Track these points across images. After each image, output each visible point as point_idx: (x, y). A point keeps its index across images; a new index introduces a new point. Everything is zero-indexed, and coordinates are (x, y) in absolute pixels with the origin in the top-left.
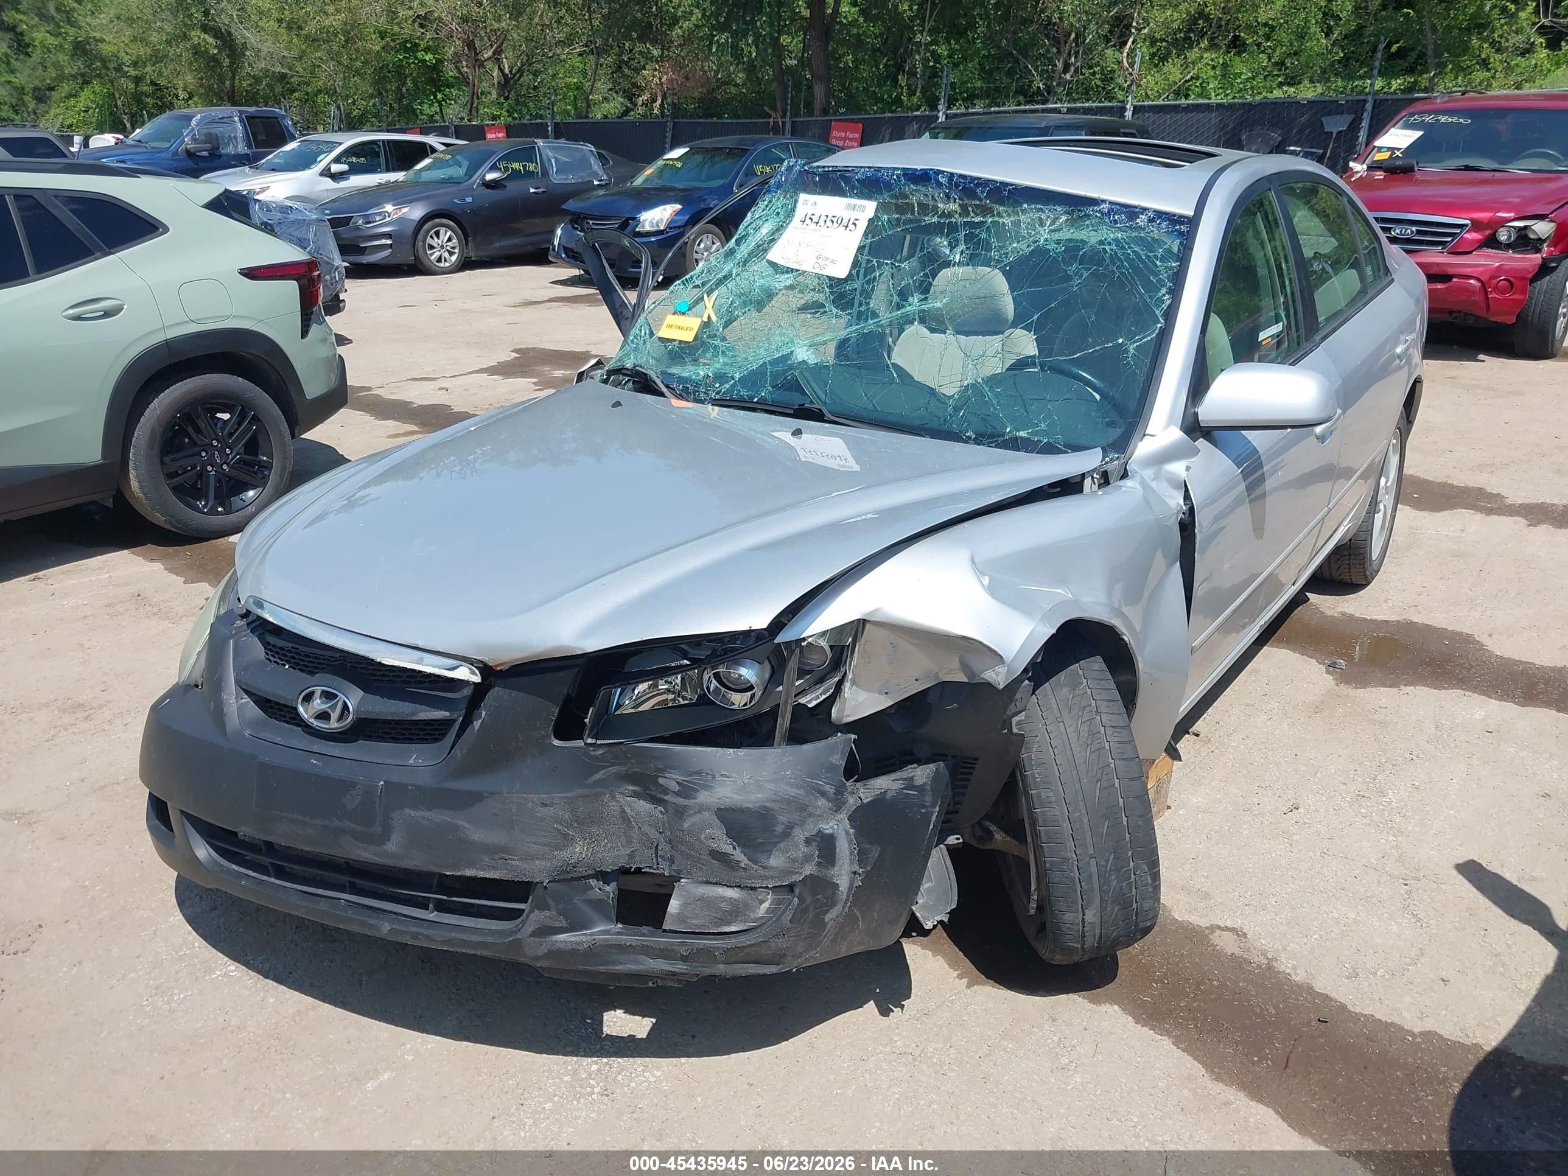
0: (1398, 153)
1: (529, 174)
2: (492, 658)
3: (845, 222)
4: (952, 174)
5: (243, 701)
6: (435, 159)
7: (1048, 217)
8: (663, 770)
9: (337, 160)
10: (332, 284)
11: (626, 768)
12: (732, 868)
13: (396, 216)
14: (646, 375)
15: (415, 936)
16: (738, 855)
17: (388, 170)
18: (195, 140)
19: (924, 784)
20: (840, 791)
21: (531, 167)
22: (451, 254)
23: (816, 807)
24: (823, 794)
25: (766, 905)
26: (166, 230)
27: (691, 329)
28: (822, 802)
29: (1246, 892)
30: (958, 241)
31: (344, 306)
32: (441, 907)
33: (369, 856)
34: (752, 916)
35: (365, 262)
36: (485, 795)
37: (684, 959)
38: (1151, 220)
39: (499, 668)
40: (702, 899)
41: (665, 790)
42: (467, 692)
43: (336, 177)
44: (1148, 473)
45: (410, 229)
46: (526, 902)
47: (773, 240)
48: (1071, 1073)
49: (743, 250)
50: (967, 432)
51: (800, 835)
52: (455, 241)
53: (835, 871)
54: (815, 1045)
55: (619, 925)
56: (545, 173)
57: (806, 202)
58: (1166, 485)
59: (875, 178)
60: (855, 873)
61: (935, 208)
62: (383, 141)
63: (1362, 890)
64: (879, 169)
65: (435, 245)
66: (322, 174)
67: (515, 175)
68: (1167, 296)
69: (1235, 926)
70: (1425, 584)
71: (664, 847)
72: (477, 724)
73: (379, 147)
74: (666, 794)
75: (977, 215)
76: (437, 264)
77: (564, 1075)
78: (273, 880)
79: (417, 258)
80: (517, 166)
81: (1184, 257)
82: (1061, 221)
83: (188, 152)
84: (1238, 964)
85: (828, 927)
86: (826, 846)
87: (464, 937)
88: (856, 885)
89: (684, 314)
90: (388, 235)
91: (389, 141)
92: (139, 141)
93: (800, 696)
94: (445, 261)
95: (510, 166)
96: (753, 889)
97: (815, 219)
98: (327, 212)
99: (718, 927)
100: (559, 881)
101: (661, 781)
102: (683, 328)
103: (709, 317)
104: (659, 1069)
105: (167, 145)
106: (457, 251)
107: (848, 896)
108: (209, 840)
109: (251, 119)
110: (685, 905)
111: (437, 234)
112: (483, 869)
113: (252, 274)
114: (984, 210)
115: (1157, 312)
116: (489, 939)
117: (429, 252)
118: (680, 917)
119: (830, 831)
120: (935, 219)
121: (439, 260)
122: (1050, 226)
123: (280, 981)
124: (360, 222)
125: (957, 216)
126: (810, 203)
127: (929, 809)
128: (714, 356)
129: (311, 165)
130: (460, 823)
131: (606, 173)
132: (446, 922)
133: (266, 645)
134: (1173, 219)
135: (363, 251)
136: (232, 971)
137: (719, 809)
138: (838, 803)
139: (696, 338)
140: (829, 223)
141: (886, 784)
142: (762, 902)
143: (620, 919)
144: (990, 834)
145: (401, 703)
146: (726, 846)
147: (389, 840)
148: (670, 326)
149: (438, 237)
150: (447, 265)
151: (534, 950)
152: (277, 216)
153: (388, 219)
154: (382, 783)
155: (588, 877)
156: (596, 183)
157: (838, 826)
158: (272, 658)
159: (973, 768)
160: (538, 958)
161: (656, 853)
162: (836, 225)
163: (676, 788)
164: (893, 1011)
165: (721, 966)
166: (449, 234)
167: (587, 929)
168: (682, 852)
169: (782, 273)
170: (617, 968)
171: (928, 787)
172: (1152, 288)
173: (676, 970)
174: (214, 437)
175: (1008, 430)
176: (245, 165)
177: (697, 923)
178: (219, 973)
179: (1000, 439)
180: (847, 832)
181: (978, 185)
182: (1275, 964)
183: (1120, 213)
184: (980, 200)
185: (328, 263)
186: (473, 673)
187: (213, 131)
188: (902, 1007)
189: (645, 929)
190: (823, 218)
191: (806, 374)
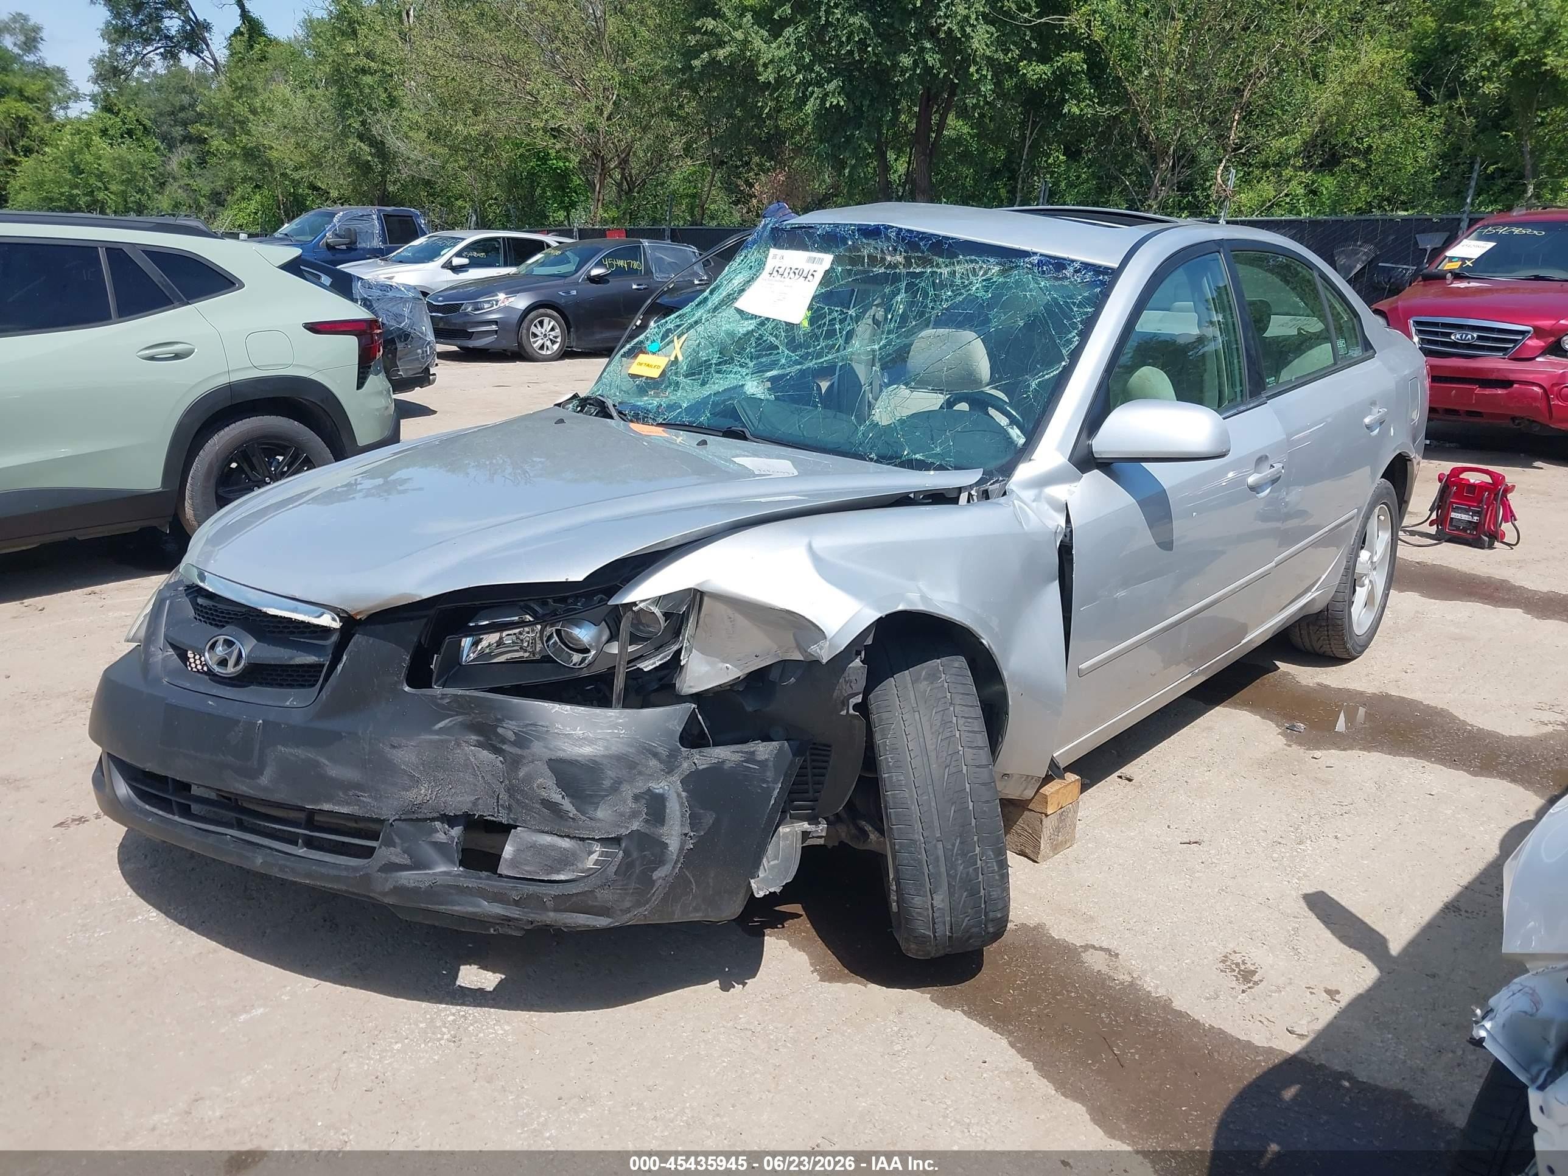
0: (1469, 263)
1: (632, 272)
2: (351, 608)
3: (805, 274)
4: (901, 229)
5: (169, 653)
6: (548, 255)
7: (981, 268)
8: (501, 720)
9: (459, 254)
10: (423, 358)
11: (471, 718)
12: (561, 817)
13: (503, 305)
14: (604, 402)
15: (282, 868)
16: (567, 805)
17: (506, 265)
18: (336, 235)
19: (767, 760)
20: (673, 755)
21: (635, 265)
22: (553, 342)
23: (647, 766)
24: (655, 755)
25: (595, 857)
26: (242, 285)
27: (659, 367)
28: (653, 762)
29: (1132, 919)
30: (899, 290)
31: (434, 380)
32: (310, 843)
33: (245, 789)
34: (580, 866)
35: (471, 346)
36: (343, 734)
37: (517, 903)
38: (1077, 271)
39: (358, 617)
40: (533, 846)
41: (504, 740)
42: (334, 638)
43: (456, 269)
44: (1028, 495)
45: (516, 317)
46: (378, 840)
47: (743, 290)
48: (899, 1058)
49: (715, 299)
50: (871, 454)
51: (628, 791)
52: (558, 330)
53: (664, 830)
54: (663, 1016)
55: (461, 869)
56: (648, 272)
57: (775, 257)
58: (1046, 507)
59: (833, 233)
60: (686, 835)
61: (883, 259)
62: (504, 238)
63: (1250, 924)
64: (837, 225)
65: (539, 334)
66: (443, 267)
67: (619, 272)
68: (1077, 338)
69: (1110, 947)
70: (1413, 662)
71: (504, 796)
72: (340, 667)
73: (499, 243)
74: (504, 743)
75: (918, 266)
76: (540, 352)
77: (421, 1022)
78: (176, 818)
79: (520, 345)
80: (621, 263)
81: (1099, 303)
82: (993, 271)
83: (328, 245)
84: (1101, 981)
85: (657, 885)
86: (656, 806)
87: (323, 870)
88: (687, 847)
89: (654, 353)
90: (495, 322)
91: (508, 238)
92: (286, 234)
93: (639, 661)
94: (547, 349)
95: (614, 263)
96: (582, 839)
97: (781, 271)
98: (440, 299)
99: (548, 874)
100: (405, 820)
101: (500, 730)
102: (651, 366)
103: (676, 357)
104: (508, 1023)
105: (310, 238)
106: (559, 340)
107: (678, 856)
108: (130, 782)
109: (387, 216)
110: (518, 851)
111: (541, 323)
112: (339, 805)
113: (315, 328)
114: (925, 262)
115: (1064, 351)
116: (345, 874)
117: (532, 340)
118: (514, 863)
119: (661, 791)
120: (882, 270)
121: (542, 347)
122: (982, 276)
123: (191, 928)
124: (469, 309)
125: (901, 267)
126: (778, 257)
127: (771, 785)
128: (674, 390)
129: (436, 257)
130: (319, 758)
131: (707, 274)
132: (311, 857)
133: (195, 605)
134: (1097, 270)
135: (469, 336)
136: (153, 917)
137: (550, 760)
138: (670, 765)
139: (663, 374)
140: (792, 275)
141: (725, 754)
142: (591, 853)
143: (462, 863)
144: (865, 834)
145: (282, 650)
146: (556, 796)
147: (262, 774)
148: (641, 364)
149: (542, 326)
150: (549, 352)
151: (383, 886)
152: (376, 293)
153: (495, 307)
154: (261, 721)
155: (433, 819)
156: (696, 282)
157: (670, 787)
158: (198, 617)
159: (828, 756)
160: (385, 894)
161: (498, 802)
162: (797, 276)
163: (513, 738)
164: (734, 987)
165: (552, 914)
166: (553, 323)
167: (430, 869)
168: (518, 800)
169: (747, 319)
170: (456, 908)
171: (771, 764)
172: (1063, 330)
173: (512, 915)
174: (267, 474)
175: (906, 453)
176: (378, 257)
177: (529, 870)
178: (140, 917)
179: (898, 461)
180: (679, 795)
181: (921, 239)
182: (1138, 982)
183: (1048, 263)
184: (923, 252)
185: (421, 338)
186: (334, 619)
187: (352, 227)
188: (744, 984)
189: (484, 874)
190: (788, 270)
191: (744, 403)
